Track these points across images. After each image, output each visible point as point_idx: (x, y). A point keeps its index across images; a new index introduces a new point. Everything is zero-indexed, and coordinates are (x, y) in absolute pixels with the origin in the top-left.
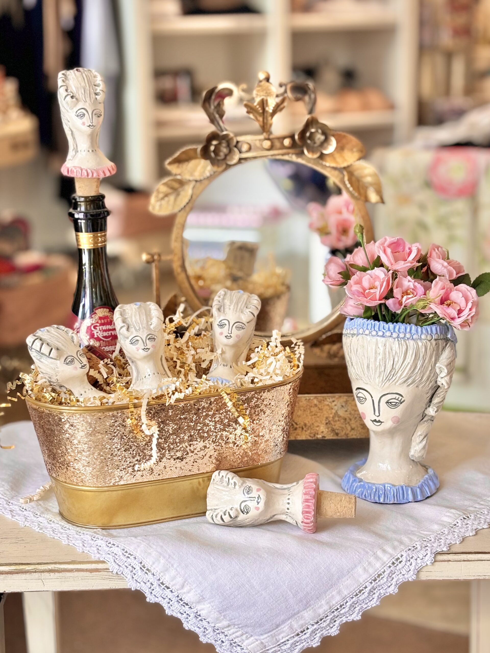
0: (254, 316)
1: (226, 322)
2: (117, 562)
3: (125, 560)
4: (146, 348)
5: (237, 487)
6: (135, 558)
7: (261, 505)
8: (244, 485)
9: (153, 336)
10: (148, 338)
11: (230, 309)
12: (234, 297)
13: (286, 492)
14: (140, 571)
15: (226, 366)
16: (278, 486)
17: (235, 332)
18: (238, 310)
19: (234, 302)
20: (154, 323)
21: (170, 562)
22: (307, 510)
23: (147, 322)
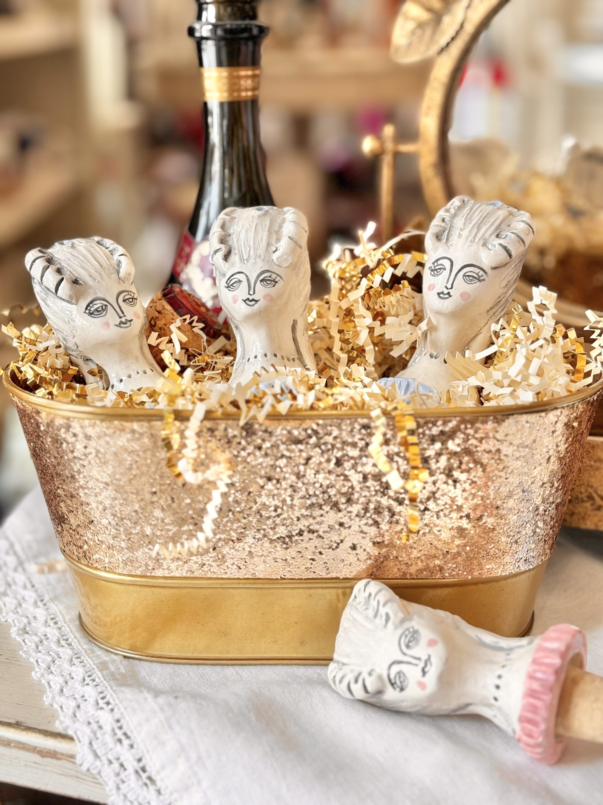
0: (510, 256)
1: (447, 263)
2: (95, 746)
3: (111, 744)
4: (251, 298)
5: (390, 624)
6: (132, 746)
7: (431, 679)
8: (407, 625)
9: (274, 276)
10: (261, 278)
11: (460, 236)
12: (477, 213)
13: (500, 657)
14: (133, 777)
15: (436, 358)
16: (488, 638)
17: (461, 286)
18: (477, 240)
19: (473, 222)
20: (281, 248)
21: (195, 774)
22: (530, 715)
23: (269, 244)
